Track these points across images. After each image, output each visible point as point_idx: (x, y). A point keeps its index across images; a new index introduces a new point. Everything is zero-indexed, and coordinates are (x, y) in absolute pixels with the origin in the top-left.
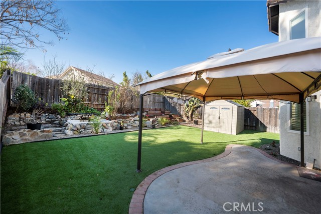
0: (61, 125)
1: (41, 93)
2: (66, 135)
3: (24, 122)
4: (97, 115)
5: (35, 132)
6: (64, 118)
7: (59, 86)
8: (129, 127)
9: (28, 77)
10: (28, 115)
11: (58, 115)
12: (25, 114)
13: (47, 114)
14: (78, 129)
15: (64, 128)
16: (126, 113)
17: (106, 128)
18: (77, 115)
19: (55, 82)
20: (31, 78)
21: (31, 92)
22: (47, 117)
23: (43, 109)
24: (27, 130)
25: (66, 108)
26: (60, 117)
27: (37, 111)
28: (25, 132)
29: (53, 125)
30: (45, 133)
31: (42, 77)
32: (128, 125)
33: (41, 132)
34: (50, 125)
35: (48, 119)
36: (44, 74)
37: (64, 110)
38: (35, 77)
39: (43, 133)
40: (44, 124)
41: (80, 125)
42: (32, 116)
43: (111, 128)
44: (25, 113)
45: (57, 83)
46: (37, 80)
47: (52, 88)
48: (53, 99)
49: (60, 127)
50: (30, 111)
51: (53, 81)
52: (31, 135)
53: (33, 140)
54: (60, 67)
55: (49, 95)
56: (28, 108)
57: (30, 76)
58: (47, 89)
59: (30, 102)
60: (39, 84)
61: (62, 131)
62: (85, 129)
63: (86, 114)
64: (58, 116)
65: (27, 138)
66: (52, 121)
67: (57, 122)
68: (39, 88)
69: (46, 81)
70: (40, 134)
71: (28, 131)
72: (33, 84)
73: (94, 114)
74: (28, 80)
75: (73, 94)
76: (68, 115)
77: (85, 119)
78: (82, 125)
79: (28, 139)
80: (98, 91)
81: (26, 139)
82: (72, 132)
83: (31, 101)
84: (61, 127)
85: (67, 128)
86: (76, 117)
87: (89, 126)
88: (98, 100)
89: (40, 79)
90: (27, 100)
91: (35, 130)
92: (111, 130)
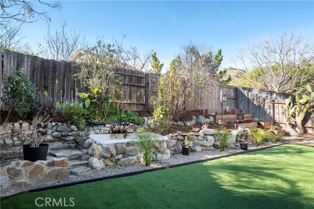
0: (78, 144)
1: (45, 87)
2: (92, 168)
3: (19, 139)
4: (138, 124)
5: (38, 167)
6: (83, 130)
7: (72, 73)
8: (198, 148)
9: (26, 60)
10: (25, 125)
11: (72, 124)
12: (21, 124)
13: (54, 124)
14: (112, 155)
15: (85, 151)
16: (180, 120)
17: (159, 152)
18: (105, 125)
19: (65, 66)
20: (30, 60)
21: (30, 83)
22: (55, 128)
23: (51, 115)
24: (22, 162)
25: (86, 112)
26: (76, 130)
27: (41, 118)
28: (19, 168)
29: (66, 145)
30: (56, 168)
31: (45, 58)
32: (195, 144)
33: (49, 165)
34: (60, 144)
35: (56, 133)
36: (48, 55)
37: (83, 115)
38: (35, 58)
39: (53, 168)
40: (51, 141)
41: (116, 146)
42: (32, 128)
43: (168, 151)
44: (21, 121)
45: (69, 68)
46: (38, 63)
47: (61, 77)
48: (63, 96)
49: (76, 148)
50: (29, 118)
51: (63, 64)
52: (31, 173)
53: (34, 185)
54: (71, 42)
55: (56, 90)
56: (25, 113)
57: (28, 56)
58: (53, 79)
59: (28, 102)
60: (42, 71)
61: (84, 157)
62: (124, 154)
63: (120, 122)
64: (73, 127)
65: (23, 180)
66: (62, 136)
67: (71, 138)
68: (41, 77)
69: (51, 65)
70: (47, 170)
71: (25, 165)
72: (33, 70)
73: (133, 121)
74: (26, 64)
75: (96, 85)
76: (91, 124)
77: (119, 132)
78: (119, 146)
79: (25, 183)
80: (131, 80)
81: (20, 184)
82: (101, 161)
83: (29, 99)
84: (79, 149)
85: (90, 151)
86: (103, 128)
87: (130, 148)
88: (130, 96)
89: (44, 61)
90: (23, 99)
91: (38, 163)
92: (169, 155)
